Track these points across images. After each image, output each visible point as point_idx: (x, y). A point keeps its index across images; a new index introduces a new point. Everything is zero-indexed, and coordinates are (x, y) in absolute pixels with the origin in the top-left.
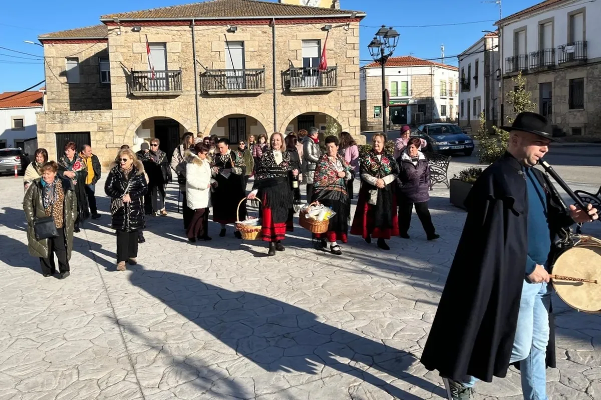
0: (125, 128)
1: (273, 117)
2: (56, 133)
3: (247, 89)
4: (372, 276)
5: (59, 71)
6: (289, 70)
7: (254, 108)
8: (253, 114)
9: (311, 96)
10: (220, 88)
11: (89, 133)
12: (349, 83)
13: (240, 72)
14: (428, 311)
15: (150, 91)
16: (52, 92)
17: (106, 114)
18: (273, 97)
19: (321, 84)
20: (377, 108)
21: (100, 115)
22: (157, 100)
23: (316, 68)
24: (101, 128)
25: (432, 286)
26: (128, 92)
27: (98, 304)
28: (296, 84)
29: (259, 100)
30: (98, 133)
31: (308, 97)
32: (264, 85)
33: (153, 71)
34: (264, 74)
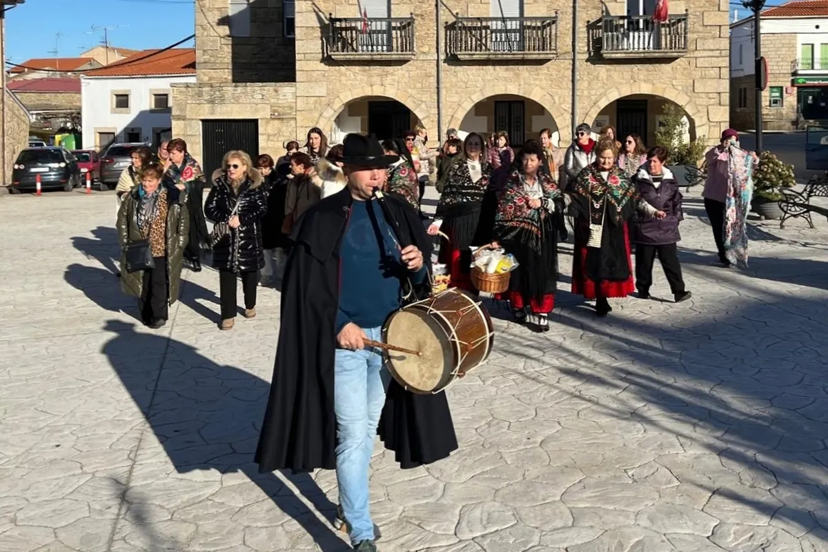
0: (316, 115)
1: (570, 101)
2: (203, 121)
3: (527, 52)
4: (647, 427)
5: (217, 16)
6: (600, 20)
7: (537, 85)
8: (536, 95)
9: (639, 66)
10: (479, 48)
11: (255, 121)
12: (710, 44)
13: (514, 22)
14: (728, 519)
15: (360, 52)
16: (205, 51)
17: (286, 89)
18: (571, 67)
19: (658, 45)
20: (775, 90)
21: (276, 91)
22: (371, 67)
23: (649, 18)
24: (276, 114)
25: (761, 458)
26: (323, 53)
28: (613, 45)
29: (546, 71)
30: (271, 122)
31: (636, 68)
32: (556, 47)
33: (365, 19)
34: (556, 25)
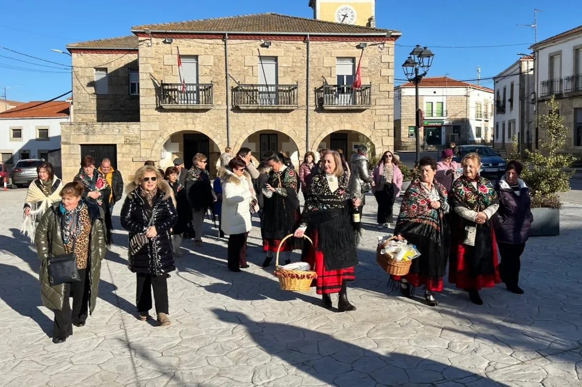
0: (153, 141)
1: (306, 135)
2: (81, 145)
3: (280, 105)
4: (399, 302)
5: (87, 81)
6: (322, 87)
7: (286, 125)
8: (285, 131)
9: (344, 114)
10: (252, 103)
11: (115, 146)
12: (383, 102)
13: (273, 88)
14: (454, 339)
15: (180, 104)
16: (79, 103)
17: (134, 126)
18: (305, 114)
19: (354, 103)
20: (412, 128)
21: (128, 127)
22: (187, 113)
23: (350, 86)
24: (128, 141)
25: (460, 313)
26: (157, 105)
27: (110, 326)
28: (329, 102)
29: (291, 116)
30: (125, 145)
31: (342, 115)
32: (297, 102)
33: (184, 85)
34: (297, 90)
